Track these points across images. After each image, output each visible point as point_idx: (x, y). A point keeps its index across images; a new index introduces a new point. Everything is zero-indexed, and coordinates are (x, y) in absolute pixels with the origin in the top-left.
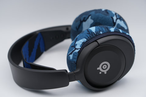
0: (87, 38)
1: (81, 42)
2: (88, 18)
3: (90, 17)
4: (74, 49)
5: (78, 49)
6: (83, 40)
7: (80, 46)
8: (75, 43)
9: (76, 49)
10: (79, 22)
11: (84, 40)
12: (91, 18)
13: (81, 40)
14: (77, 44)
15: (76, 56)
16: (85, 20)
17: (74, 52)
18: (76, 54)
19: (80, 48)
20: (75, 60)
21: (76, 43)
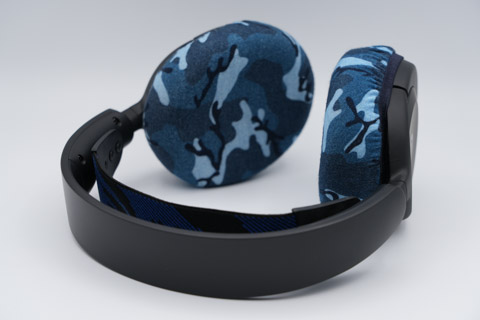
0: (376, 86)
1: (371, 101)
2: (231, 57)
3: (237, 52)
4: (363, 127)
5: (374, 122)
6: (371, 94)
7: (375, 112)
8: (354, 110)
9: (367, 125)
10: (206, 76)
11: (374, 94)
12: (242, 55)
13: (366, 96)
14: (362, 113)
15: (376, 141)
16: (222, 66)
17: (367, 134)
18: (376, 135)
19: (378, 116)
20: (377, 154)
21: (358, 111)
